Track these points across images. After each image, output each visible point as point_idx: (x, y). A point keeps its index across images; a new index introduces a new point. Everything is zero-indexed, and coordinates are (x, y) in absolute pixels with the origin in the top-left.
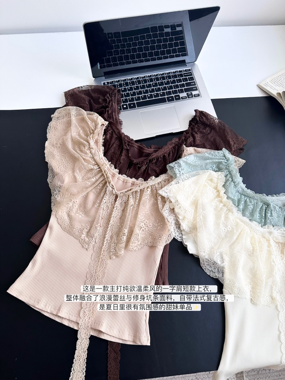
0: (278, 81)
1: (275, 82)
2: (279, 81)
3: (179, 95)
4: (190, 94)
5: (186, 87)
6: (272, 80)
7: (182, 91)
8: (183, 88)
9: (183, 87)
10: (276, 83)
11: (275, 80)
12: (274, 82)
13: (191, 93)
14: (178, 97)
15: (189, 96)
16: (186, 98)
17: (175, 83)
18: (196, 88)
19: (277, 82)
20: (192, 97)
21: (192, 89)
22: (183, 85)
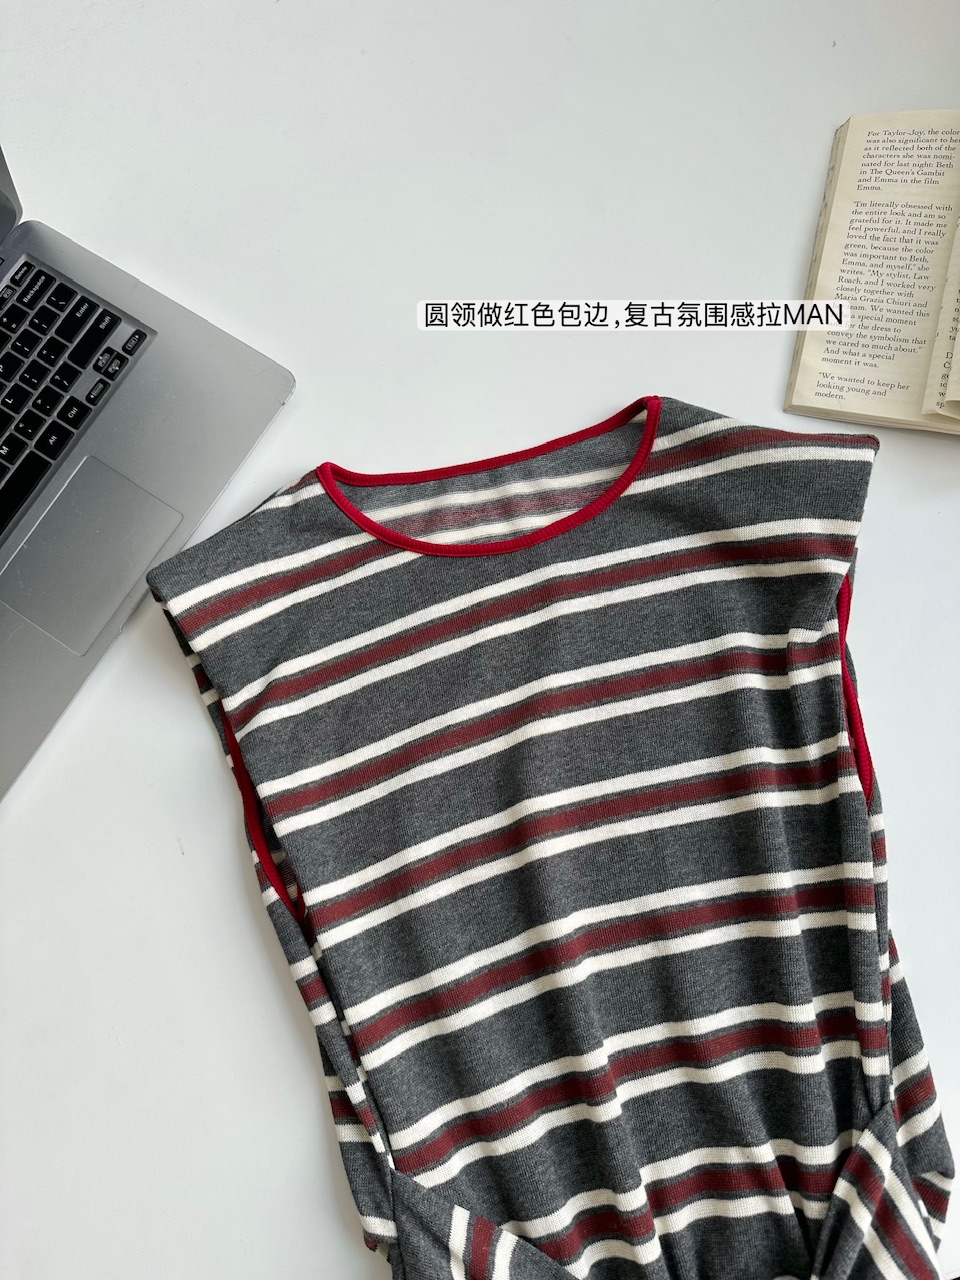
0: (859, 335)
1: (854, 350)
2: (864, 331)
3: (72, 398)
4: (107, 356)
5: (72, 347)
7: (69, 375)
8: (64, 358)
9: (59, 354)
10: (863, 350)
11: (844, 338)
12: (847, 349)
13: (109, 351)
14: (74, 411)
15: (110, 370)
16: (106, 385)
17: (20, 363)
18: (107, 319)
19: (862, 341)
20: (123, 361)
21: (98, 335)
22: (55, 348)
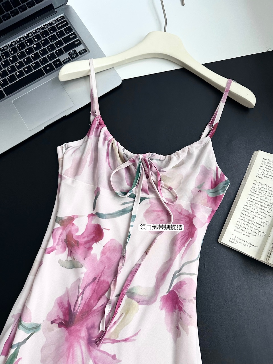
0: (247, 225)
1: (244, 229)
2: (249, 225)
6: (237, 226)
10: (247, 230)
11: (242, 225)
12: (242, 228)
19: (247, 227)
